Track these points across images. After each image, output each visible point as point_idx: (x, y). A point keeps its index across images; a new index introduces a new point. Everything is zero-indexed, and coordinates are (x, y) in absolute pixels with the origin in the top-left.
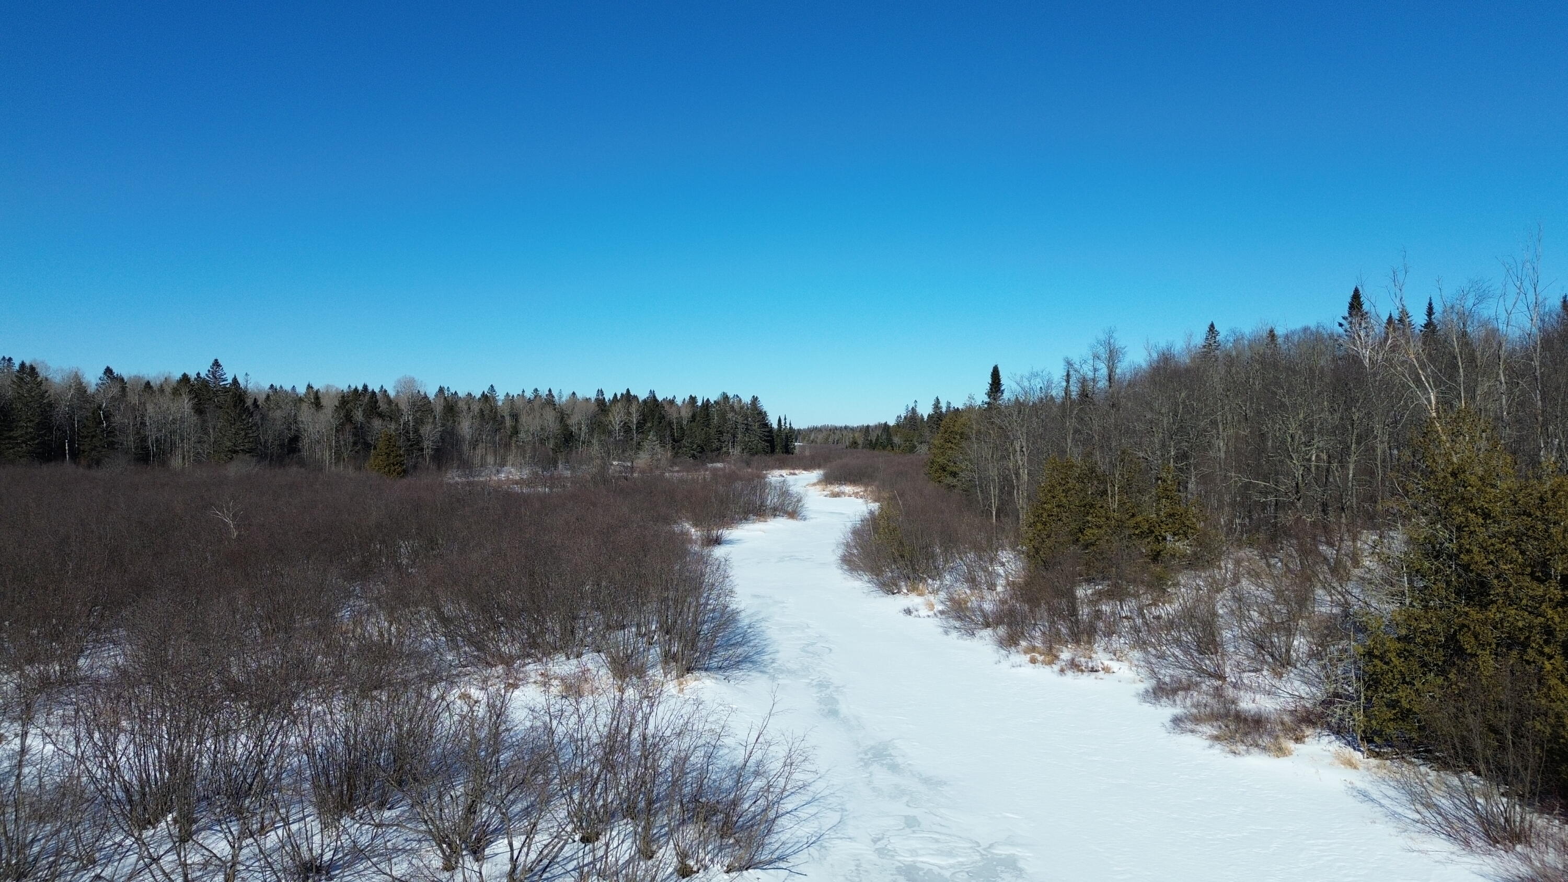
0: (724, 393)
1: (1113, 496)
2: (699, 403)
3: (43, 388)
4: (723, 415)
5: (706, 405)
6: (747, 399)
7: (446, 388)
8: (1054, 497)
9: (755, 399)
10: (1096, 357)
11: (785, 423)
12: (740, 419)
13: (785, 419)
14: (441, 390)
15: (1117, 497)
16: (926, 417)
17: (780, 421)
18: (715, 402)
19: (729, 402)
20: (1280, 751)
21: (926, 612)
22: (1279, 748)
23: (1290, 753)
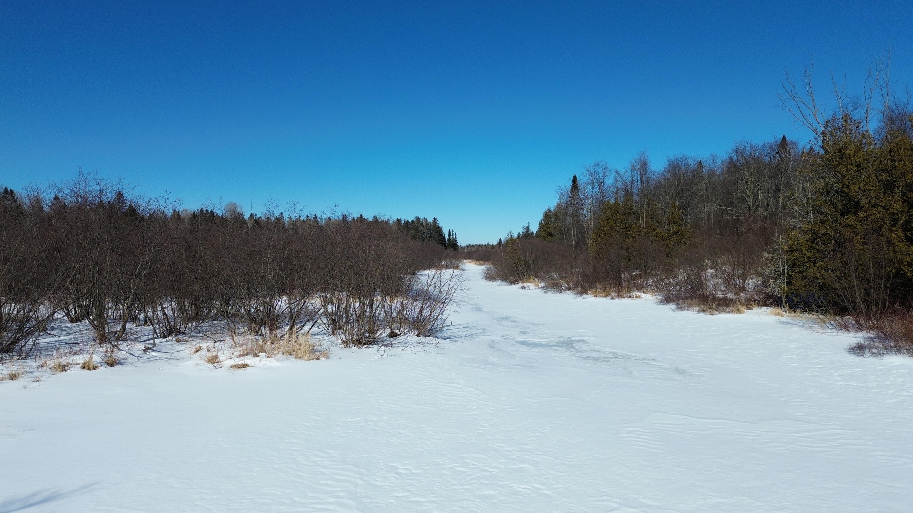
0: (417, 217)
1: (643, 219)
2: (403, 222)
3: (18, 203)
4: (416, 229)
5: (407, 223)
6: (430, 220)
7: (255, 214)
8: (608, 224)
9: (435, 219)
10: (633, 169)
11: (453, 234)
12: (426, 231)
13: (453, 231)
14: (252, 215)
15: (645, 220)
16: (535, 233)
17: (449, 232)
18: (412, 221)
19: (420, 222)
20: (738, 311)
21: (534, 287)
22: (738, 310)
23: (744, 312)
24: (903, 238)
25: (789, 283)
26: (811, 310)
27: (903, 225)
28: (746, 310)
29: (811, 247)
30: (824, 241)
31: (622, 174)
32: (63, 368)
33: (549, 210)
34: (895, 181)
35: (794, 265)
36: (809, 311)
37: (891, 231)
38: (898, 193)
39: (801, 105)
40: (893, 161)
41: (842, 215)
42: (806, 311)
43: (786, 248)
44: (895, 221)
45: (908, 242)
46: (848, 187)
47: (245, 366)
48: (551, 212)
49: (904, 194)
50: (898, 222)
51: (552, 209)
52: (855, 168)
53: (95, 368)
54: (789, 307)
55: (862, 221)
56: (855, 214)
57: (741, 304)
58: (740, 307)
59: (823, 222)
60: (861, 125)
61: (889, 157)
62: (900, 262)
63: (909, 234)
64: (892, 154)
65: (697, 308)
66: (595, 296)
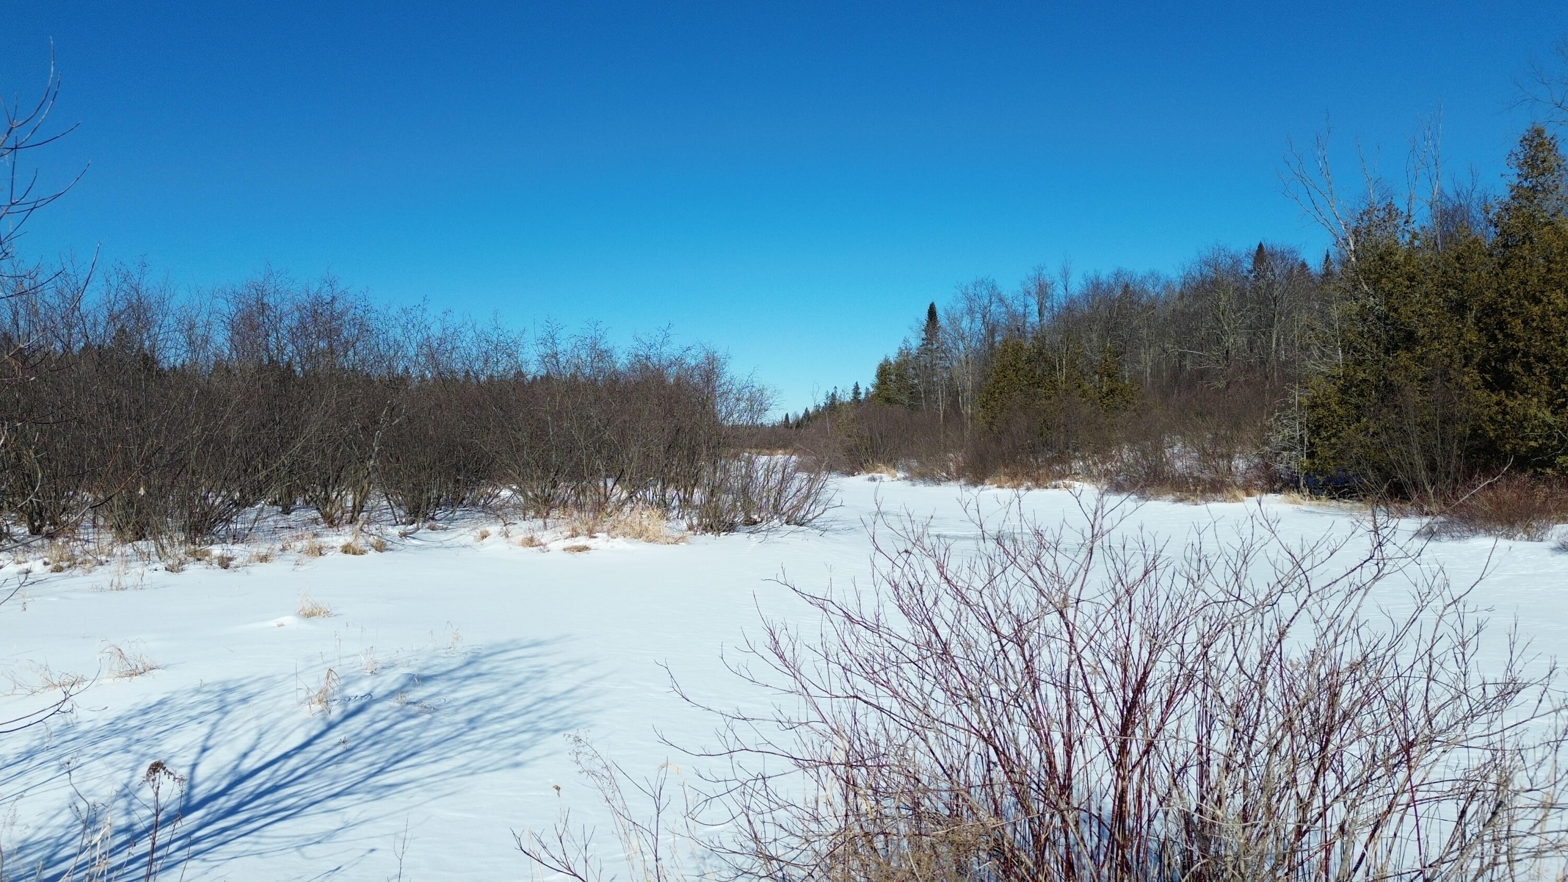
1: (1061, 369)
10: (1026, 293)
15: (1064, 370)
20: (1236, 499)
21: (890, 478)
22: (1235, 497)
23: (1243, 501)
24: (1480, 383)
25: (1311, 456)
26: (1343, 496)
27: (1479, 365)
28: (1245, 498)
29: (1343, 399)
30: (1362, 391)
31: (1009, 301)
32: (320, 551)
33: (886, 360)
34: (1465, 301)
35: (1319, 427)
36: (1340, 497)
37: (1464, 373)
38: (1470, 318)
39: (1312, 190)
40: (1465, 271)
41: (1387, 352)
42: (1334, 498)
43: (1306, 402)
44: (1468, 359)
45: (1486, 388)
46: (1396, 310)
47: (586, 548)
48: (891, 364)
49: (1478, 320)
50: (1471, 360)
51: (892, 360)
52: (1407, 283)
53: (362, 553)
54: (1310, 492)
55: (1421, 359)
56: (1408, 349)
57: (1238, 487)
58: (1237, 493)
59: (1359, 363)
60: (1411, 220)
61: (1457, 265)
62: (1478, 416)
63: (1488, 377)
64: (1462, 261)
65: (1171, 497)
66: (998, 487)
